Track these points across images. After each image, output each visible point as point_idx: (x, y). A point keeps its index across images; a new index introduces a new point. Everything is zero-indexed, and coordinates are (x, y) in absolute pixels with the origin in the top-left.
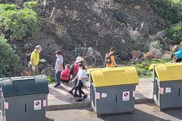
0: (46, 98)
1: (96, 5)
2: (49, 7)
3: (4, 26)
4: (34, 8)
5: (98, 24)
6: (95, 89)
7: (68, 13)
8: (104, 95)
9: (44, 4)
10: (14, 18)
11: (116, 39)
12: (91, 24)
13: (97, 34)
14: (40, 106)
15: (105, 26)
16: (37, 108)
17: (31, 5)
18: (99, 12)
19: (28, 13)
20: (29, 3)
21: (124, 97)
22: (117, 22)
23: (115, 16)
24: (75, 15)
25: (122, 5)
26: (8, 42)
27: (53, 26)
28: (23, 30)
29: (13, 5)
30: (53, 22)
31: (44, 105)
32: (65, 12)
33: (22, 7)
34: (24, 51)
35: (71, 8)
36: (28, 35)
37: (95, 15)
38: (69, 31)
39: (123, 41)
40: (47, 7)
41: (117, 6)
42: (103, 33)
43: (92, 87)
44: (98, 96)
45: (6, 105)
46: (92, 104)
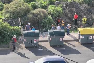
0: (64, 37)
1: (82, 7)
2: (66, 7)
3: (51, 13)
4: (61, 7)
5: (82, 13)
6: (80, 35)
8: (83, 37)
9: (65, 5)
10: (54, 10)
15: (85, 14)
18: (83, 9)
19: (59, 8)
20: (60, 5)
21: (90, 38)
22: (88, 13)
23: (88, 11)
24: (75, 10)
26: (52, 18)
28: (57, 14)
29: (54, 6)
30: (67, 12)
31: (63, 39)
32: (71, 9)
33: (57, 6)
35: (73, 7)
37: (81, 10)
39: (90, 19)
41: (89, 7)
43: (79, 34)
44: (81, 37)
45: (51, 39)
46: (79, 40)
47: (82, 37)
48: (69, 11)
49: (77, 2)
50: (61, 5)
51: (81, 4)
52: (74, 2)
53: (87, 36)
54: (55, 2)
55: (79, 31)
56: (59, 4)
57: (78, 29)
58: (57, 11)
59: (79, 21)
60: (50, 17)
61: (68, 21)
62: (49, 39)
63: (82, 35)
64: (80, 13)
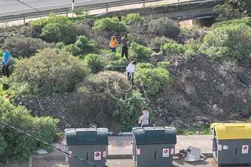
0: (173, 147)
1: (222, 67)
2: (181, 67)
3: (139, 82)
4: (167, 68)
5: (223, 85)
6: (218, 142)
7: (196, 73)
8: (225, 147)
9: (176, 64)
10: (149, 75)
11: (238, 98)
12: (217, 84)
13: (221, 93)
14: (168, 154)
15: (230, 86)
16: (165, 155)
17: (165, 65)
18: (225, 74)
19: (161, 71)
20: (163, 63)
21: (243, 150)
22: (240, 83)
23: (238, 77)
24: (203, 75)
25: (245, 69)
26: (143, 96)
27: (183, 84)
28: (157, 85)
29: (148, 64)
30: (183, 81)
31: (172, 153)
32: (193, 74)
33: (156, 66)
34: (156, 104)
35: (199, 69)
36: (161, 91)
37: (221, 76)
38: (197, 89)
39: (245, 100)
40: (178, 67)
41: (241, 70)
42: (227, 93)
43: (215, 140)
44: (219, 147)
45: (138, 152)
46: (214, 155)
47: (221, 146)
48: (187, 79)
49: (210, 56)
50: (168, 63)
51: (219, 60)
52: (201, 54)
53: (235, 144)
54: (150, 53)
55: (213, 131)
56: (160, 59)
57: (212, 126)
58: (157, 79)
59: (215, 106)
60: (137, 94)
61: (185, 103)
62: (135, 151)
63: (222, 142)
64: (216, 83)
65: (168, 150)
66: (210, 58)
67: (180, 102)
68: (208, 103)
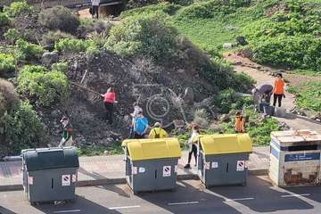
0: (75, 173)
1: (134, 67)
2: (81, 70)
3: (29, 91)
4: (64, 70)
6: (131, 163)
7: (102, 76)
8: (142, 170)
9: (75, 65)
10: (40, 81)
12: (129, 90)
14: (69, 181)
16: (66, 183)
17: (61, 66)
18: (138, 75)
19: (57, 76)
20: (58, 64)
23: (155, 80)
24: (109, 78)
25: (164, 68)
26: (34, 108)
27: (85, 90)
28: (51, 94)
29: (39, 67)
30: (85, 87)
31: (74, 180)
32: (98, 76)
33: (49, 69)
34: (52, 118)
35: (105, 70)
36: (56, 100)
37: (133, 80)
40: (78, 69)
41: (158, 70)
43: (128, 161)
44: (134, 171)
45: (31, 180)
46: (128, 180)
47: (136, 168)
48: (90, 84)
49: (118, 53)
50: (65, 64)
51: (130, 58)
52: (106, 52)
53: (155, 165)
54: (42, 53)
55: (125, 150)
56: (55, 60)
57: (124, 143)
58: (51, 86)
59: (127, 117)
60: (26, 105)
61: (88, 115)
62: (25, 179)
63: (138, 163)
64: (127, 88)
65: (69, 176)
66: (119, 57)
67: (82, 113)
68: (118, 113)
